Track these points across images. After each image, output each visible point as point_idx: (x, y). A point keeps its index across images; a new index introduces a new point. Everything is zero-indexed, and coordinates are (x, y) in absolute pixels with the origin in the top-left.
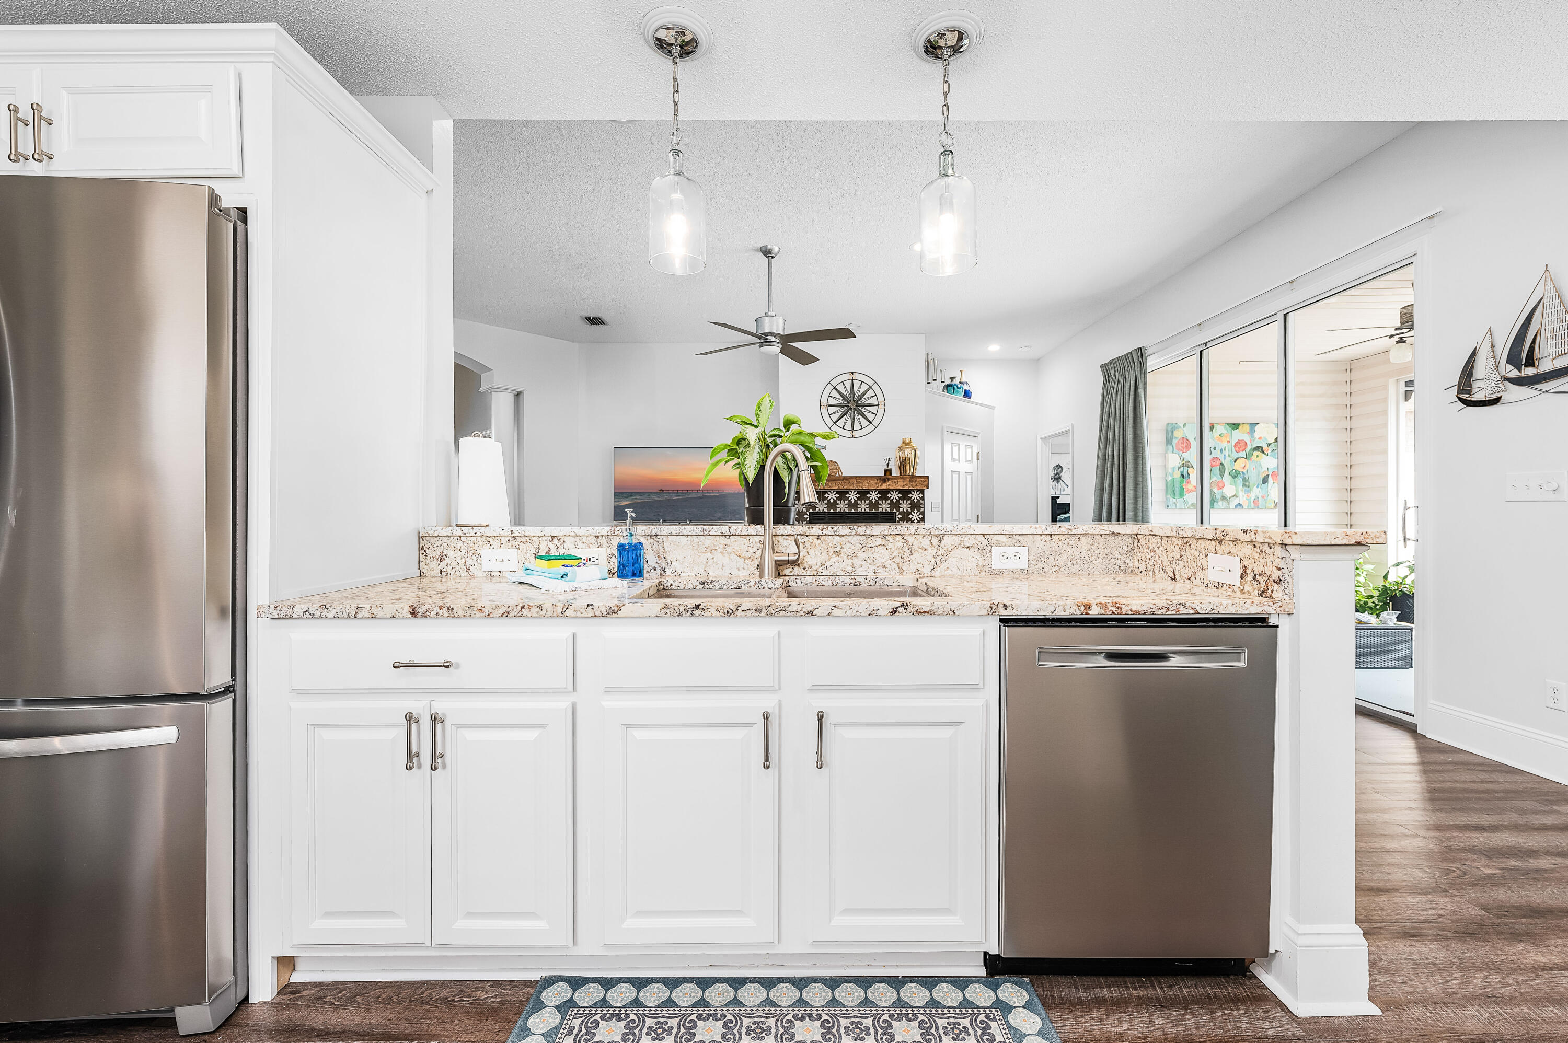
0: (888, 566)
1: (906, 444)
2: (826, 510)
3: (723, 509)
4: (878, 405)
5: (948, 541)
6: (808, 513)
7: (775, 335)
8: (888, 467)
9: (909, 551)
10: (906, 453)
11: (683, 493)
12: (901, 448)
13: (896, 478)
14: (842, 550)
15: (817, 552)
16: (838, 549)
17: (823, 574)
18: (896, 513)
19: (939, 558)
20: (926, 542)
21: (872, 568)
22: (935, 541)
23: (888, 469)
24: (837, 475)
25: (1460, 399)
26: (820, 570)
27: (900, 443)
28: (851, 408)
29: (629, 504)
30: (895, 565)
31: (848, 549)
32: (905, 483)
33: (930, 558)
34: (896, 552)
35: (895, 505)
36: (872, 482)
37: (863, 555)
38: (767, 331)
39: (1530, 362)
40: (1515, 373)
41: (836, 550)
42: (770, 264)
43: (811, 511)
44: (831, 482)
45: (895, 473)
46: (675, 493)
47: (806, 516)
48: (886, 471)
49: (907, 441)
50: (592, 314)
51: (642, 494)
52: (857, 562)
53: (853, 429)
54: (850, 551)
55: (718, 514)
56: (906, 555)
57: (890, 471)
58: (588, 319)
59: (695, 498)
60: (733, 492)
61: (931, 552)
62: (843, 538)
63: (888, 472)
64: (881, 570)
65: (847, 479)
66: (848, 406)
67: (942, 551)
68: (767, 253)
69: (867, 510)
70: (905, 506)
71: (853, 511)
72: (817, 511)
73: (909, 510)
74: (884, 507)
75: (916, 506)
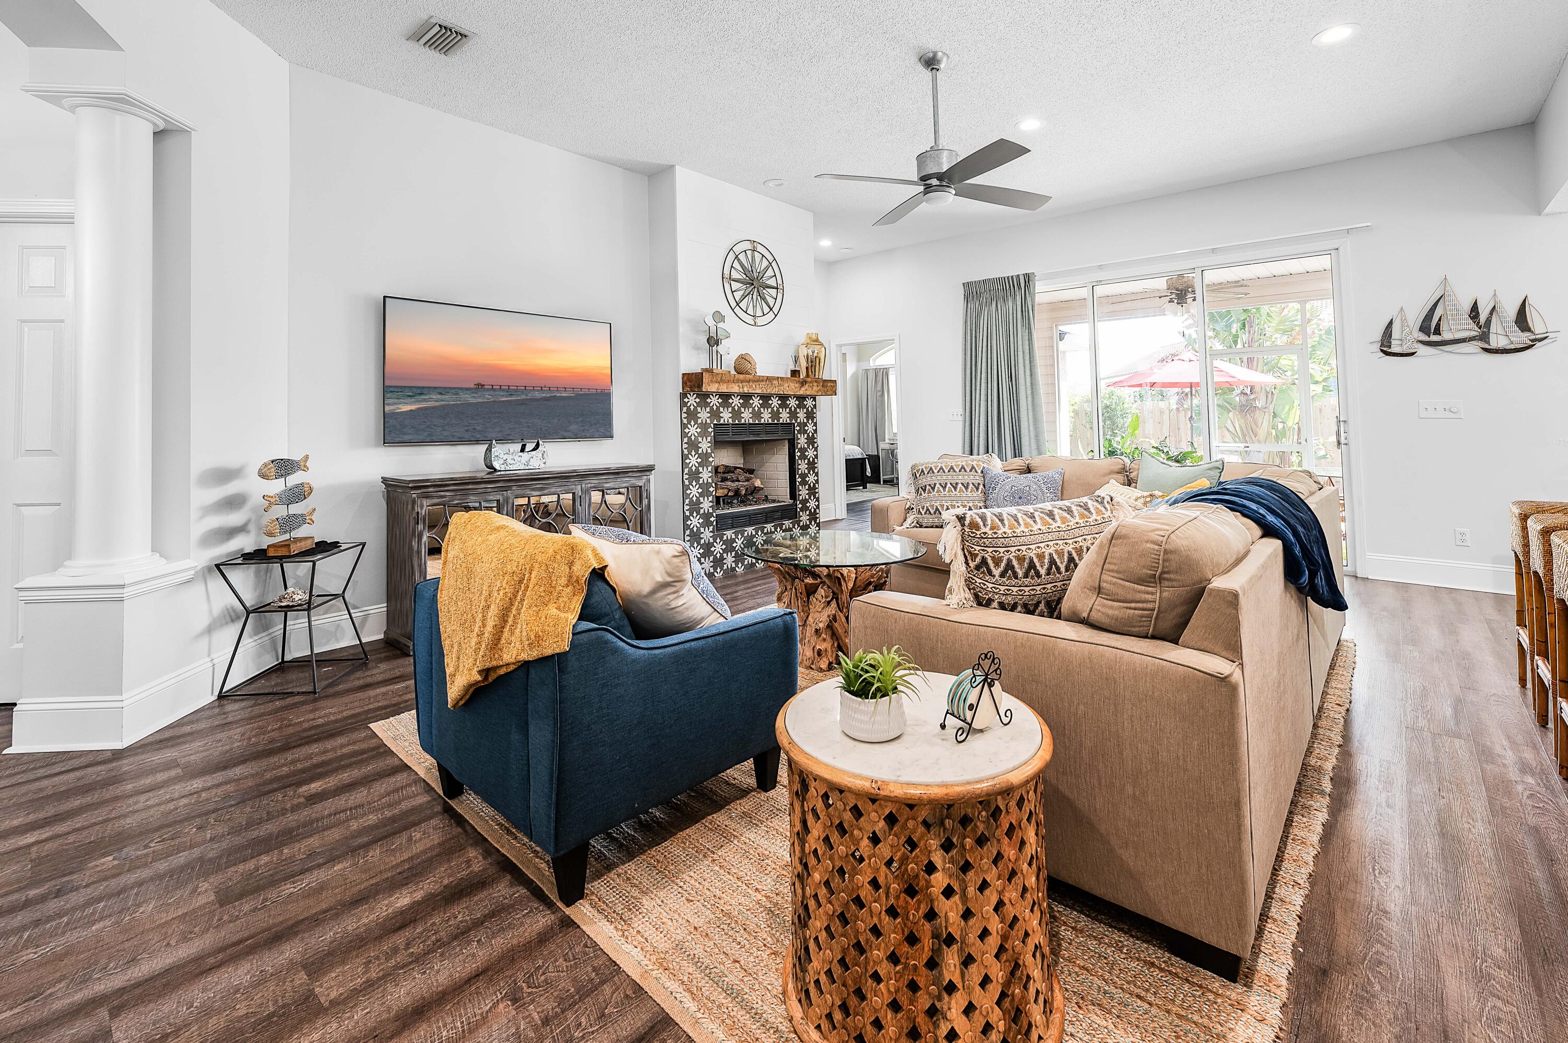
1: (813, 340)
2: (730, 421)
4: (777, 289)
6: (712, 425)
8: (795, 366)
10: (815, 352)
11: (516, 391)
12: (809, 343)
18: (794, 424)
23: (796, 369)
25: (1382, 351)
28: (753, 284)
29: (418, 408)
35: (793, 414)
39: (1437, 331)
40: (1424, 338)
43: (715, 422)
46: (504, 390)
47: (711, 430)
48: (795, 372)
49: (814, 337)
51: (443, 391)
53: (755, 316)
55: (574, 427)
57: (798, 372)
59: (537, 400)
66: (750, 284)
69: (770, 421)
70: (802, 415)
71: (757, 422)
72: (722, 422)
73: (805, 421)
74: (785, 416)
75: (811, 415)
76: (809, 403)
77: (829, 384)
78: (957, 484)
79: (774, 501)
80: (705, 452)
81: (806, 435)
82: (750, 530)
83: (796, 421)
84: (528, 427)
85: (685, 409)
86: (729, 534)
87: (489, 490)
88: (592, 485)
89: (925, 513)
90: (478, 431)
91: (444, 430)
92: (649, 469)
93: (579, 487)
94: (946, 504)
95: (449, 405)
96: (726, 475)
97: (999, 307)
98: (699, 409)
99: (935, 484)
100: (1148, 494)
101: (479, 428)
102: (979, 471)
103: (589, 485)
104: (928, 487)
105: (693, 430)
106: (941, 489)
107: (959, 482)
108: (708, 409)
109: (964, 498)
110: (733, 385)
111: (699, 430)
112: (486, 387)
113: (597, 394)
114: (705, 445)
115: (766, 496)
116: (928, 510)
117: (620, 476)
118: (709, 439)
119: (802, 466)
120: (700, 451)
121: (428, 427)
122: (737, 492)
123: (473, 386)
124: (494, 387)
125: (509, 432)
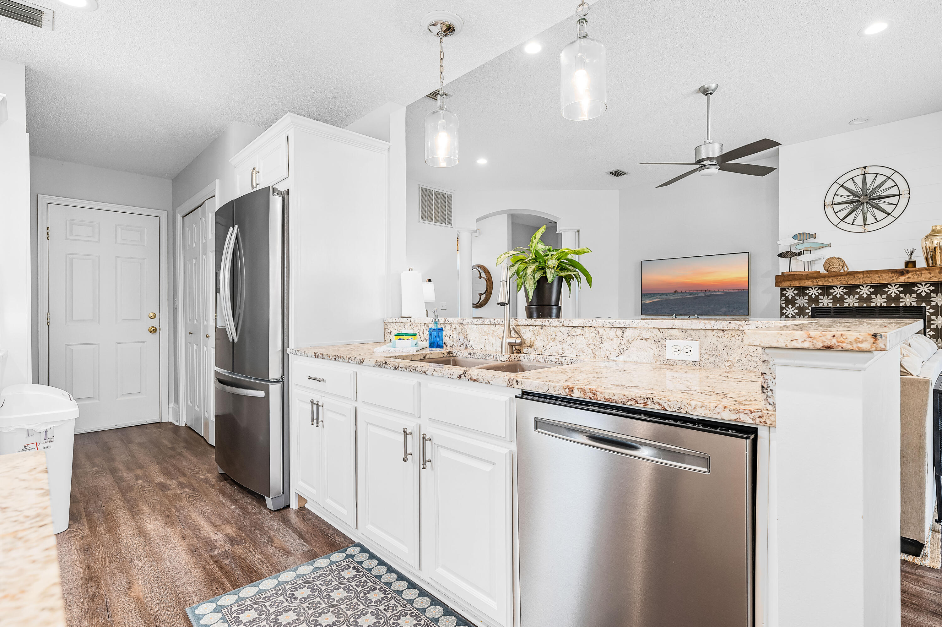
0: (585, 351)
1: (937, 232)
2: (831, 305)
4: (899, 195)
5: (629, 333)
6: (810, 308)
7: (710, 159)
8: (910, 258)
9: (600, 340)
10: (935, 242)
11: (693, 293)
12: (928, 237)
13: (921, 270)
14: (556, 337)
15: (541, 338)
16: (554, 336)
17: (545, 354)
18: (925, 307)
19: (622, 347)
20: (612, 333)
21: (575, 352)
22: (619, 333)
23: (911, 260)
24: (842, 271)
26: (543, 351)
27: (929, 231)
28: (862, 203)
30: (590, 351)
31: (559, 338)
32: (932, 275)
33: (615, 346)
34: (591, 340)
35: (927, 298)
36: (884, 275)
37: (569, 342)
38: (703, 157)
41: (552, 337)
42: (708, 100)
43: (813, 306)
44: (832, 278)
45: (921, 263)
47: (808, 311)
48: (907, 264)
49: (938, 229)
50: (613, 169)
52: (566, 346)
53: (865, 224)
54: (560, 338)
56: (598, 343)
57: (914, 263)
58: (611, 173)
61: (617, 341)
62: (556, 329)
63: (910, 264)
64: (581, 354)
65: (852, 274)
66: (859, 201)
67: (624, 341)
68: (706, 92)
69: (884, 305)
70: (937, 299)
71: (865, 305)
72: (821, 305)
74: (908, 301)
83: (928, 305)
85: (783, 298)
98: (798, 298)
105: (791, 311)
108: (806, 297)
111: (796, 311)
112: (679, 292)
124: (683, 292)
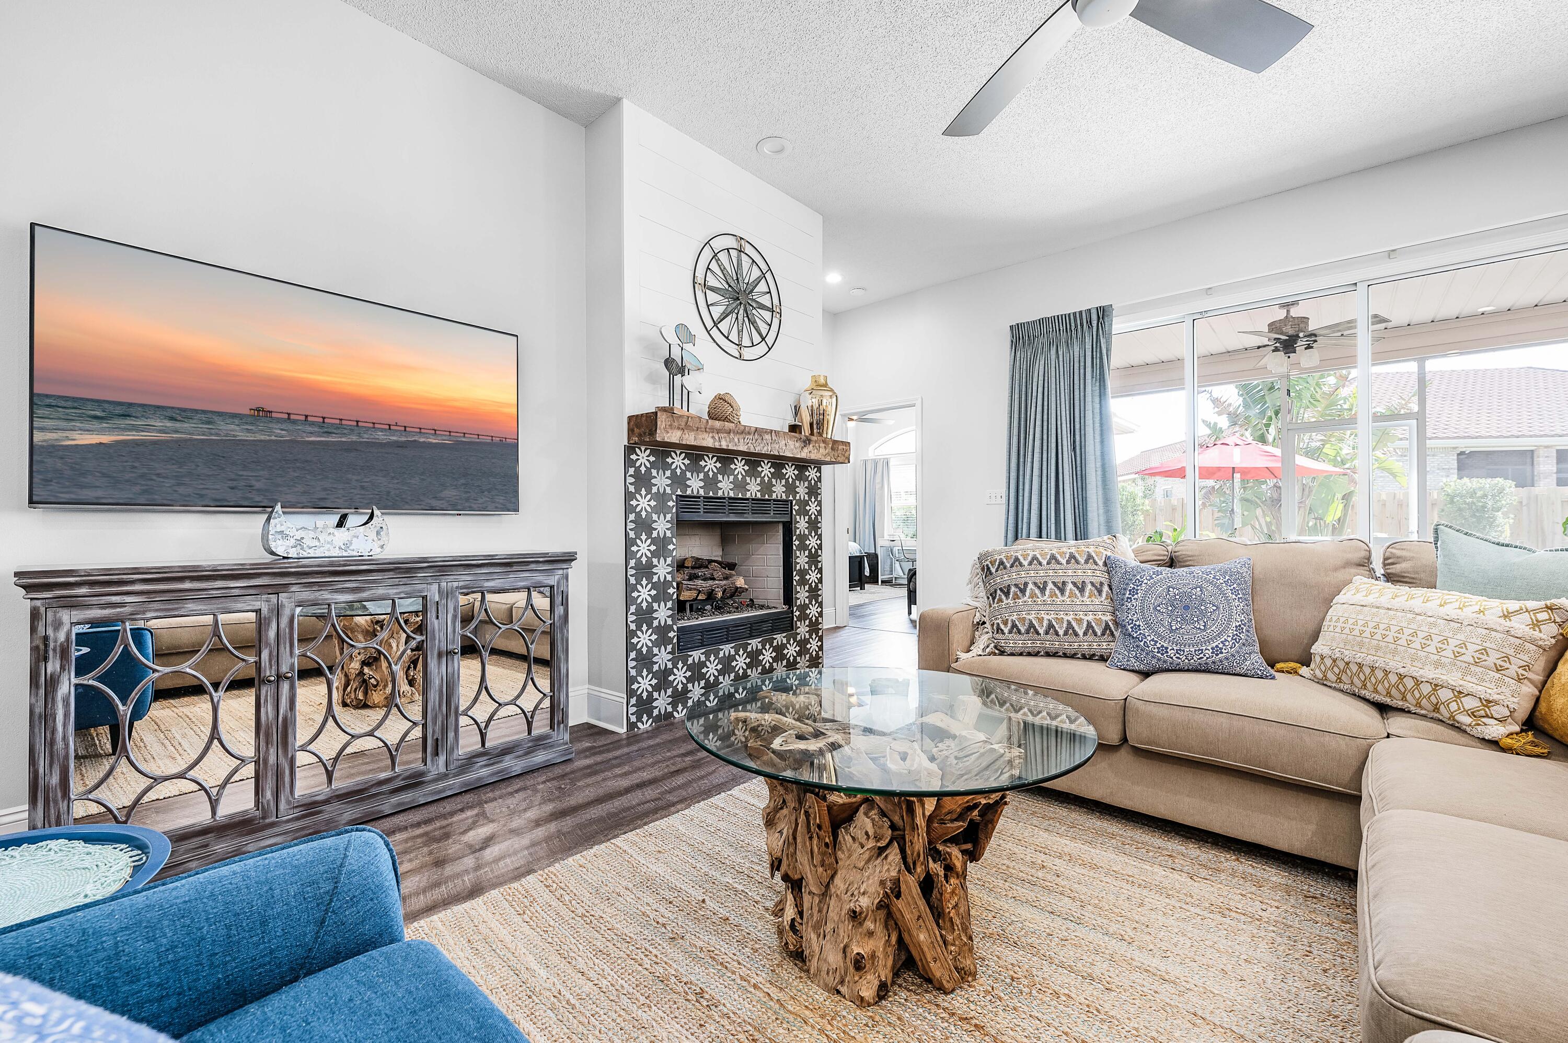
1: (820, 385)
2: (702, 492)
3: (462, 481)
4: (773, 311)
6: (674, 497)
10: (822, 402)
12: (814, 390)
27: (812, 382)
28: (739, 305)
29: (118, 442)
43: (679, 493)
49: (822, 381)
53: (741, 345)
55: (450, 493)
57: (799, 428)
59: (382, 445)
60: (488, 440)
66: (734, 299)
69: (759, 495)
70: (802, 490)
71: (740, 496)
72: (689, 492)
73: (807, 498)
74: (779, 490)
75: (814, 491)
76: (812, 474)
77: (840, 447)
78: (1064, 583)
79: (762, 607)
80: (662, 536)
81: (807, 518)
82: (727, 649)
83: (794, 497)
84: (362, 488)
85: (631, 471)
86: (697, 655)
87: (236, 592)
88: (461, 584)
89: (1010, 632)
90: (258, 490)
91: (179, 484)
92: (568, 559)
93: (435, 587)
94: (1046, 617)
95: (191, 440)
96: (696, 571)
97: (1060, 353)
98: (654, 472)
99: (1026, 584)
100: (1542, 604)
101: (258, 485)
102: (1101, 563)
103: (455, 584)
104: (1013, 589)
105: (644, 503)
106: (1037, 591)
107: (1069, 580)
108: (668, 473)
109: (1079, 608)
110: (705, 435)
111: (653, 503)
112: (274, 415)
113: (492, 444)
114: (663, 526)
115: (751, 600)
116: (1014, 626)
117: (515, 568)
118: (669, 517)
119: (801, 560)
120: (655, 534)
121: (142, 476)
122: (710, 595)
123: (247, 412)
124: (292, 417)
125: (323, 495)
